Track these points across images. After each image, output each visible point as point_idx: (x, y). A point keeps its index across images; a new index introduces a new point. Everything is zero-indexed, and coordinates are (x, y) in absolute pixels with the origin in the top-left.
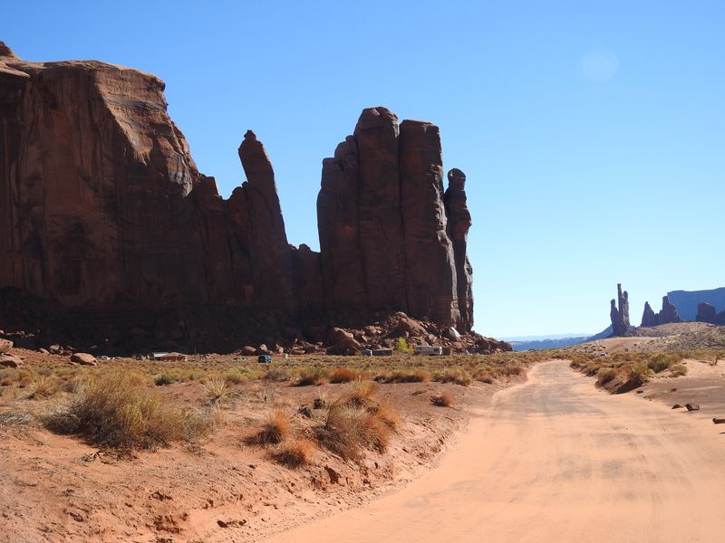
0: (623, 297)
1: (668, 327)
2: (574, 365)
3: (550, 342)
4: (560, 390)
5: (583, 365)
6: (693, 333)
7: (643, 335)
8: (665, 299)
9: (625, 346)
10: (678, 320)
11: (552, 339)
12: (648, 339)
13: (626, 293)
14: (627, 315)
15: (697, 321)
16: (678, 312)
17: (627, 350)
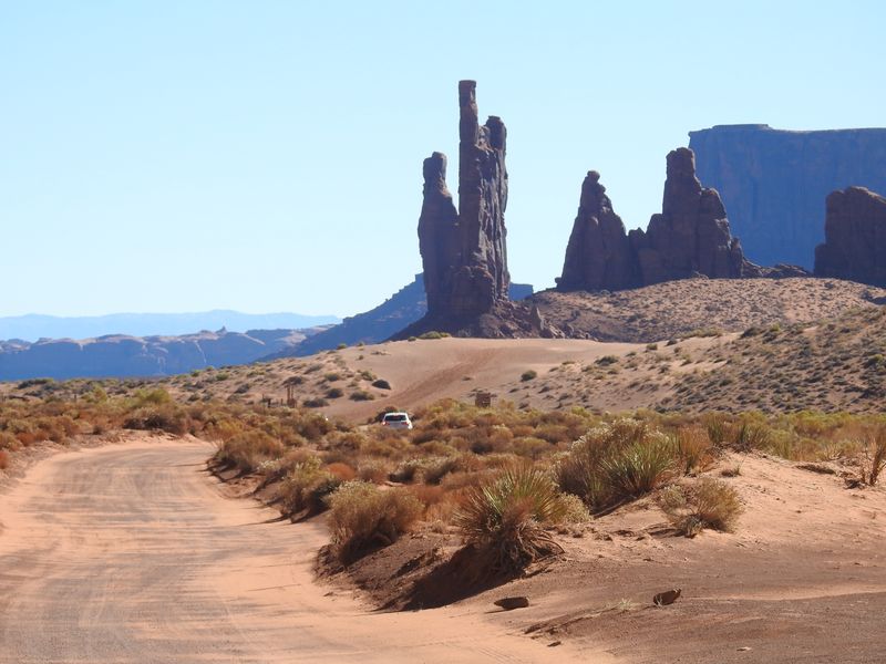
0: (483, 145)
1: (687, 297)
2: (228, 466)
3: (126, 346)
4: (147, 581)
5: (267, 464)
6: (795, 330)
7: (568, 331)
8: (677, 161)
9: (479, 381)
10: (731, 266)
11: (138, 333)
12: (588, 350)
13: (495, 125)
14: (497, 233)
15: (819, 272)
16: (736, 227)
17: (483, 400)
